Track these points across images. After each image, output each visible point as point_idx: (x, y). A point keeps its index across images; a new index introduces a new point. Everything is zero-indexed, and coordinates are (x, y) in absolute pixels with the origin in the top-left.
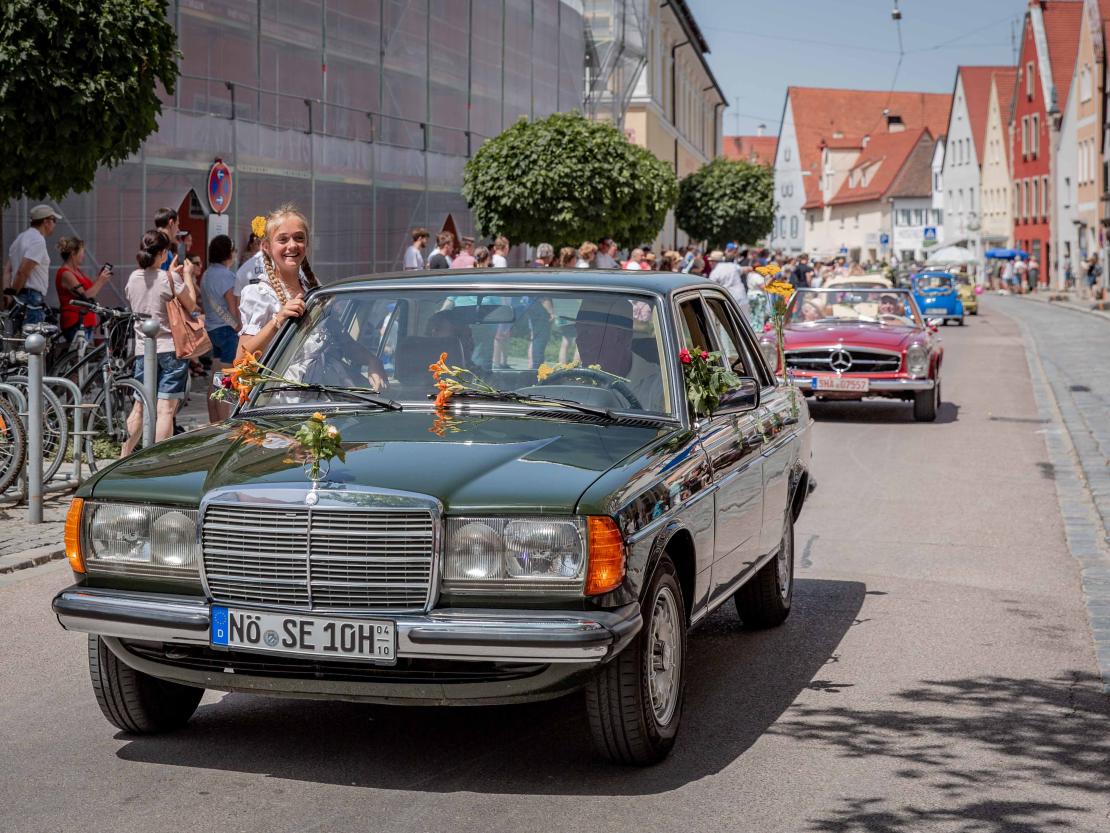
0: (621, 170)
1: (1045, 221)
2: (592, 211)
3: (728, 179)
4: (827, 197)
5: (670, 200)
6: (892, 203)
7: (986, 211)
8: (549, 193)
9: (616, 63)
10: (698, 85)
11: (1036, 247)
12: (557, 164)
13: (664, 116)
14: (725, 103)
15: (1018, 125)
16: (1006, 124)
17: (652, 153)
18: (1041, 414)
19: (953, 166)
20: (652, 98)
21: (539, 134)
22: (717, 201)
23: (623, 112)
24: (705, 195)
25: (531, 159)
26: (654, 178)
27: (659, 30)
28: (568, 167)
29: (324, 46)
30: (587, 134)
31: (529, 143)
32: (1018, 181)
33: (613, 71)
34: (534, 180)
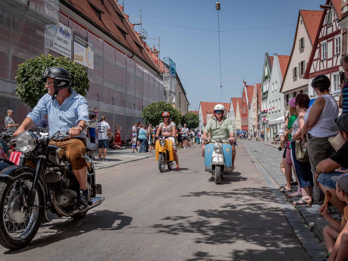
0: (172, 112)
1: (247, 126)
3: (191, 116)
7: (236, 124)
8: (158, 116)
9: (170, 95)
10: (184, 100)
13: (178, 106)
14: (189, 104)
15: (242, 109)
16: (240, 108)
17: (177, 110)
19: (230, 116)
20: (176, 102)
21: (157, 105)
22: (189, 120)
23: (171, 104)
24: (186, 119)
25: (155, 110)
26: (178, 114)
27: (177, 89)
30: (166, 105)
31: (155, 107)
32: (242, 119)
34: (156, 114)
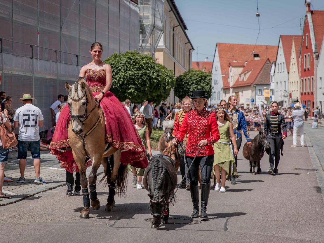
0: (153, 73)
1: (312, 93)
2: (142, 89)
3: (194, 77)
4: (231, 84)
5: (172, 85)
6: (256, 87)
7: (290, 90)
8: (125, 82)
9: (152, 32)
10: (183, 42)
11: (309, 103)
12: (129, 71)
13: (170, 53)
14: (193, 49)
15: (303, 58)
16: (298, 57)
17: (165, 67)
18: (314, 167)
19: (278, 73)
20: (166, 46)
21: (122, 59)
22: (190, 85)
23: (154, 52)
24: (185, 83)
25: (119, 69)
26: (166, 76)
27: (168, 20)
28: (133, 72)
29: (38, 24)
30: (140, 59)
31: (118, 62)
32: (302, 78)
33: (151, 36)
34: (120, 77)
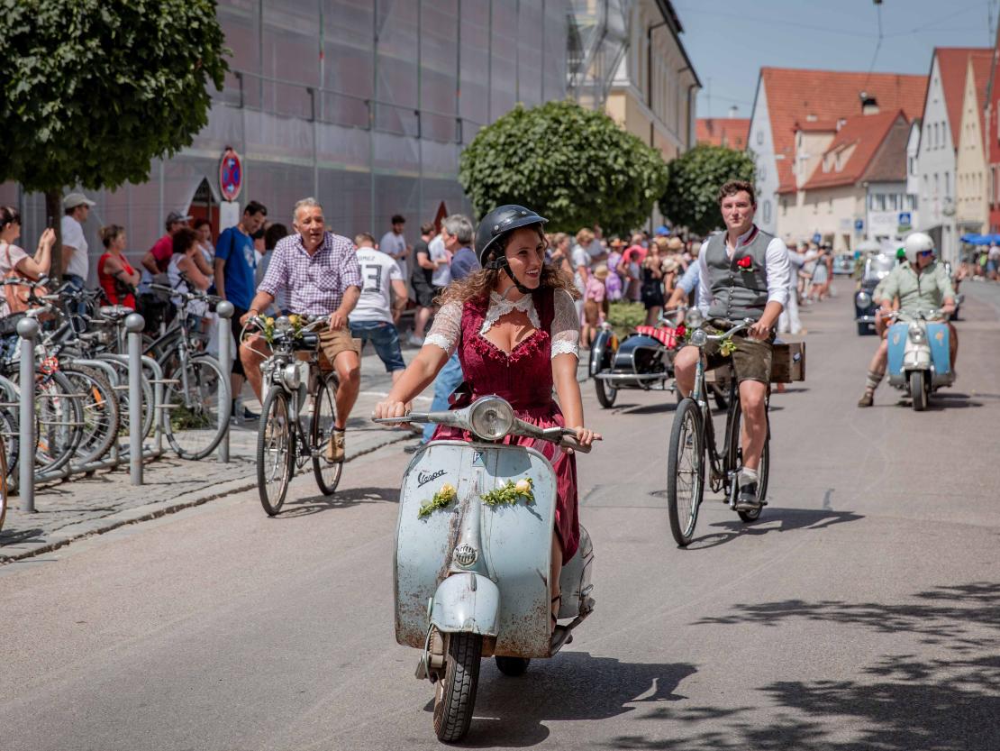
0: (616, 158)
2: (587, 198)
3: (710, 164)
4: (801, 181)
6: (867, 189)
7: (961, 195)
8: (546, 180)
9: (599, 48)
10: (675, 66)
12: (553, 152)
13: (642, 100)
14: (699, 85)
15: (995, 109)
16: (982, 108)
17: (641, 140)
19: (929, 149)
20: (631, 81)
21: (536, 122)
22: (700, 187)
23: (605, 96)
24: (687, 181)
25: (529, 147)
26: (644, 165)
27: (637, 10)
28: (564, 155)
29: (321, 33)
30: (583, 122)
31: (526, 131)
32: (994, 165)
33: (595, 56)
34: (531, 168)
